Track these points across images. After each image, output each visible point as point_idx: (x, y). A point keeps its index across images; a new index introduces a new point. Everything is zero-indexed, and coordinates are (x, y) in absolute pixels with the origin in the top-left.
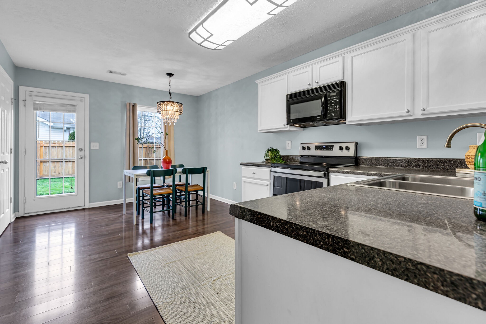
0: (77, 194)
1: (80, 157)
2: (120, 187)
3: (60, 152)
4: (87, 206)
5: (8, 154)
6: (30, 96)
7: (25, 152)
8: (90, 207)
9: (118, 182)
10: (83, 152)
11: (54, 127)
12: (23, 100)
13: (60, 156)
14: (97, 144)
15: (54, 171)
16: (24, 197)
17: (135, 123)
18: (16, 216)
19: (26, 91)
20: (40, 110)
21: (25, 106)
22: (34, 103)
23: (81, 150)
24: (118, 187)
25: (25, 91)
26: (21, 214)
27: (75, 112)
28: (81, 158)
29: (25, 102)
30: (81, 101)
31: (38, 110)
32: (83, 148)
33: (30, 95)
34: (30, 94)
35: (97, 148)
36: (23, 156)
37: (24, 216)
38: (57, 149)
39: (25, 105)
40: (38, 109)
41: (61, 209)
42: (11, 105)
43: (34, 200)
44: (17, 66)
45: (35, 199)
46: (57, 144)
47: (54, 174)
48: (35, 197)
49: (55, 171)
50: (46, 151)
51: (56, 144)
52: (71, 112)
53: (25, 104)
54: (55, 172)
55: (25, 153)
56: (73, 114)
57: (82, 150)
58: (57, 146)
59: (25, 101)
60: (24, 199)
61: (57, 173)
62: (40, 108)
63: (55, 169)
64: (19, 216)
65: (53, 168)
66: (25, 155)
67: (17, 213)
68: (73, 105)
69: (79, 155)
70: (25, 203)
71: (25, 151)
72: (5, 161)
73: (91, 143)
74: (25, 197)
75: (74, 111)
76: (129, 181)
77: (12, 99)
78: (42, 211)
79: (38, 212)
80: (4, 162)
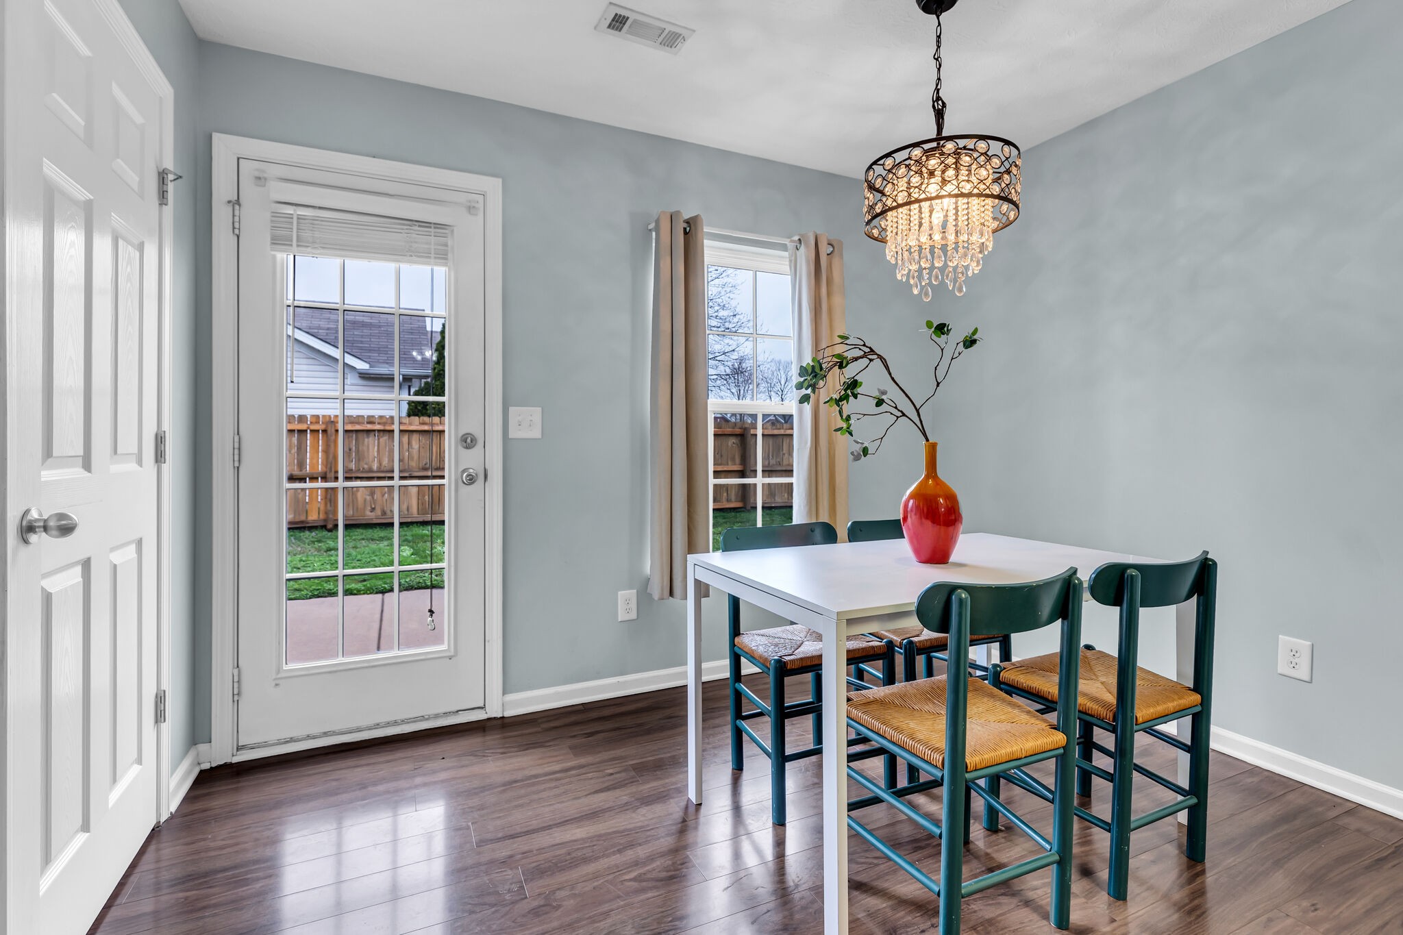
0: (452, 653)
1: (468, 476)
2: (627, 617)
3: (387, 450)
4: (494, 711)
5: (140, 463)
6: (260, 180)
7: (236, 452)
8: (506, 715)
9: (619, 593)
10: (477, 450)
11: (372, 376)
12: (229, 202)
13: (387, 460)
14: (535, 413)
15: (371, 507)
16: (236, 671)
17: (692, 312)
18: (199, 764)
19: (241, 160)
20: (298, 246)
21: (237, 231)
22: (275, 214)
23: (469, 440)
24: (622, 616)
25: (238, 159)
26: (220, 752)
27: (446, 259)
28: (471, 480)
29: (237, 213)
30: (471, 209)
31: (291, 245)
32: (478, 434)
33: (257, 174)
34: (257, 170)
35: (536, 433)
36: (230, 473)
37: (235, 760)
38: (379, 439)
39: (237, 225)
40: (292, 241)
41: (388, 724)
42: (161, 204)
43: (277, 685)
44: (201, 35)
45: (279, 676)
46: (379, 423)
47: (370, 513)
48: (279, 670)
49: (373, 506)
50: (351, 447)
51: (375, 423)
52: (430, 257)
53: (237, 219)
54: (373, 510)
55: (236, 458)
56: (436, 268)
57: (476, 440)
58: (379, 431)
59: (237, 207)
60: (236, 679)
61: (378, 512)
62: (298, 239)
63: (373, 498)
64: (213, 765)
65: (368, 498)
66: (238, 468)
67: (202, 747)
68: (437, 225)
69: (461, 470)
70: (237, 696)
71: (239, 449)
72: (62, 516)
73: (512, 409)
74: (239, 671)
75: (442, 256)
76: (671, 594)
77: (162, 176)
78: (309, 737)
79: (292, 740)
80: (52, 523)
